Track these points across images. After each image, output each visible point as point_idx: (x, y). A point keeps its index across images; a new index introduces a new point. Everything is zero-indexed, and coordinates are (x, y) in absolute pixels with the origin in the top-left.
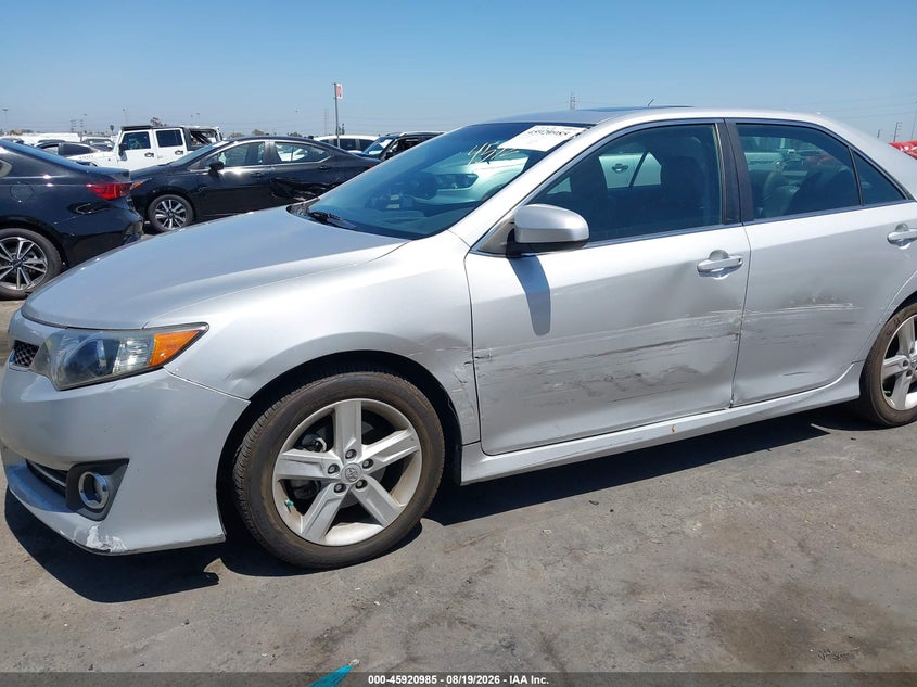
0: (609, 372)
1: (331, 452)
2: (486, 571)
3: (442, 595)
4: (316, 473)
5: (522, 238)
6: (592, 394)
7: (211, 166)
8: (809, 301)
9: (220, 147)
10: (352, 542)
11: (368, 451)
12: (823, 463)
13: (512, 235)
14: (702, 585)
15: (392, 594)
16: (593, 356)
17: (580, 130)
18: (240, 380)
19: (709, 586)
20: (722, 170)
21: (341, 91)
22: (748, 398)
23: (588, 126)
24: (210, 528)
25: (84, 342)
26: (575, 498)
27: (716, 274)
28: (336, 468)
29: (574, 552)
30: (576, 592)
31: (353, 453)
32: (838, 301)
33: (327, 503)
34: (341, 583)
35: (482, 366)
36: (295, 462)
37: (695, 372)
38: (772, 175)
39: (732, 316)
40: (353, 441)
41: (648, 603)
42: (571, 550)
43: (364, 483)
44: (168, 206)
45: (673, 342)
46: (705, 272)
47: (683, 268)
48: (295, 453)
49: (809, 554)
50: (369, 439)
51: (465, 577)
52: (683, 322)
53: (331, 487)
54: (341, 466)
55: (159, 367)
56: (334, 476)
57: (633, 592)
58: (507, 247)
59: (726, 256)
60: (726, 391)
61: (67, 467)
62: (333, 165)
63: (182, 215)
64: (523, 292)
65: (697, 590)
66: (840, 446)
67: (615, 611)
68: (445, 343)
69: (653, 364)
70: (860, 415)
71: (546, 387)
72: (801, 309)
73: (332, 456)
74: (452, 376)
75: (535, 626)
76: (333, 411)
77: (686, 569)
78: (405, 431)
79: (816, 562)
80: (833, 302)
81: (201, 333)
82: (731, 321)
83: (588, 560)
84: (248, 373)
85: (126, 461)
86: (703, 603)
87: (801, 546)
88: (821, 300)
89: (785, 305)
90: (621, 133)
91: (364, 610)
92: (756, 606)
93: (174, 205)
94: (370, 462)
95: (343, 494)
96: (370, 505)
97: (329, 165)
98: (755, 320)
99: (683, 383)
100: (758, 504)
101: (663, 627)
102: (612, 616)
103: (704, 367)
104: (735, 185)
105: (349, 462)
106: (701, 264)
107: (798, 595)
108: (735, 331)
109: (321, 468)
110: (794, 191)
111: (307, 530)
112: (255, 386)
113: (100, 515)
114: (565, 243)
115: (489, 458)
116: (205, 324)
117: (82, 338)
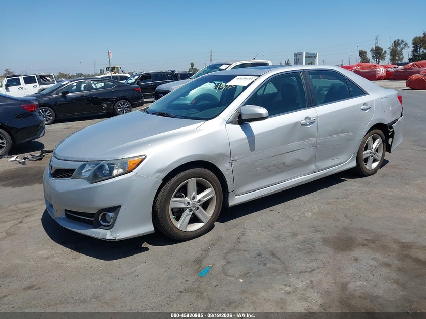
0: (274, 163)
1: (186, 198)
2: (243, 235)
3: (231, 243)
4: (183, 205)
5: (244, 117)
6: (269, 171)
7: (62, 93)
8: (338, 132)
9: (66, 84)
10: (195, 230)
11: (199, 197)
12: (347, 190)
13: (240, 116)
14: (317, 231)
15: (213, 245)
16: (269, 157)
17: (256, 77)
18: (158, 174)
19: (319, 231)
20: (305, 87)
21: (111, 54)
22: (320, 168)
23: (259, 76)
24: (149, 228)
25: (98, 166)
26: (265, 210)
27: (307, 125)
28: (189, 203)
29: (271, 226)
30: (276, 238)
31: (194, 198)
32: (347, 132)
33: (186, 216)
34: (194, 244)
35: (234, 164)
36: (176, 202)
37: (302, 161)
38: (317, 87)
39: (313, 140)
40: (194, 193)
41: (301, 238)
42: (269, 226)
43: (198, 208)
44: (43, 112)
45: (294, 151)
46: (303, 125)
47: (296, 124)
48: (175, 199)
49: (348, 218)
50: (199, 192)
51: (236, 237)
52: (297, 143)
53: (187, 210)
54: (191, 202)
55: (130, 171)
56: (188, 206)
57: (295, 235)
58: (239, 121)
59: (310, 119)
60: (312, 167)
61: (95, 212)
62: (118, 89)
63: (50, 116)
64: (245, 136)
65: (315, 232)
66: (351, 184)
67: (290, 242)
68: (222, 156)
69: (289, 159)
70: (356, 173)
71: (255, 170)
72: (335, 136)
73: (187, 199)
74: (224, 168)
75: (266, 249)
76: (187, 183)
77: (310, 227)
78: (210, 189)
79: (351, 220)
80: (346, 132)
81: (144, 159)
82: (313, 142)
83: (276, 228)
84: (161, 171)
85: (120, 206)
86: (318, 236)
87: (346, 216)
88: (341, 132)
89: (330, 134)
90: (271, 78)
91: (206, 251)
92: (335, 235)
93: (46, 112)
94: (199, 200)
95: (191, 213)
96: (200, 216)
97: (116, 89)
98: (321, 141)
99: (298, 165)
100: (328, 205)
101: (307, 244)
102: (290, 243)
103: (305, 159)
104: (310, 93)
105: (193, 201)
106: (302, 122)
107: (348, 230)
108: (314, 145)
109: (184, 204)
110: (326, 93)
111: (181, 226)
112: (164, 175)
113: (110, 227)
114: (260, 118)
115: (237, 197)
116: (144, 155)
117: (96, 165)
